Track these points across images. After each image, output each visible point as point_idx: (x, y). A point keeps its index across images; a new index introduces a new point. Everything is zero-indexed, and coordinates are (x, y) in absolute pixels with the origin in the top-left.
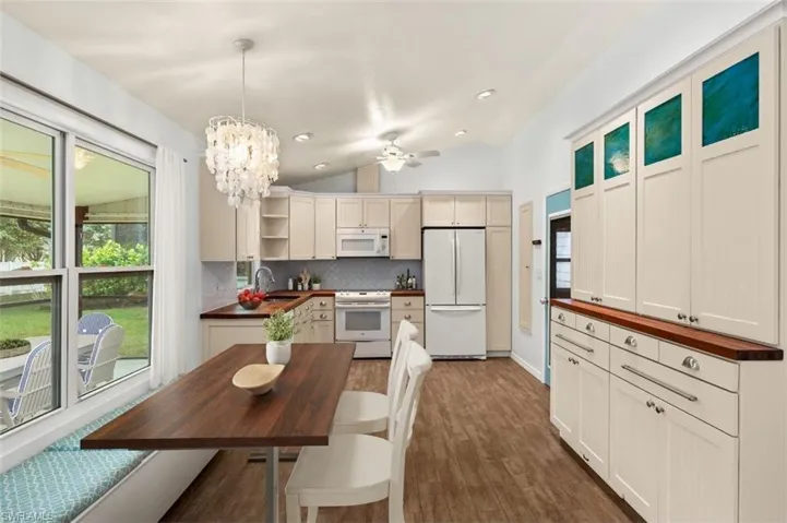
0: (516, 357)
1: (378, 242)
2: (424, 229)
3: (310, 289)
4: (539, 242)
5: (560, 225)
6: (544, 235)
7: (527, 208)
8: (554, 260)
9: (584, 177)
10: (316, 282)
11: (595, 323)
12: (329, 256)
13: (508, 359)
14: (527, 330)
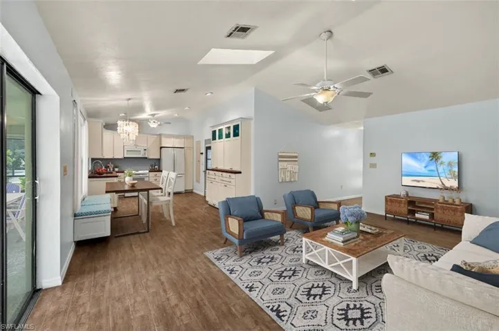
0: (194, 191)
1: (143, 152)
2: (161, 148)
3: (114, 170)
4: (202, 153)
5: (208, 148)
6: (204, 151)
7: (199, 143)
8: (207, 159)
9: (214, 138)
10: (116, 167)
11: (216, 172)
12: (121, 156)
13: (192, 192)
14: (198, 181)
